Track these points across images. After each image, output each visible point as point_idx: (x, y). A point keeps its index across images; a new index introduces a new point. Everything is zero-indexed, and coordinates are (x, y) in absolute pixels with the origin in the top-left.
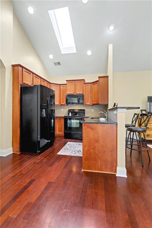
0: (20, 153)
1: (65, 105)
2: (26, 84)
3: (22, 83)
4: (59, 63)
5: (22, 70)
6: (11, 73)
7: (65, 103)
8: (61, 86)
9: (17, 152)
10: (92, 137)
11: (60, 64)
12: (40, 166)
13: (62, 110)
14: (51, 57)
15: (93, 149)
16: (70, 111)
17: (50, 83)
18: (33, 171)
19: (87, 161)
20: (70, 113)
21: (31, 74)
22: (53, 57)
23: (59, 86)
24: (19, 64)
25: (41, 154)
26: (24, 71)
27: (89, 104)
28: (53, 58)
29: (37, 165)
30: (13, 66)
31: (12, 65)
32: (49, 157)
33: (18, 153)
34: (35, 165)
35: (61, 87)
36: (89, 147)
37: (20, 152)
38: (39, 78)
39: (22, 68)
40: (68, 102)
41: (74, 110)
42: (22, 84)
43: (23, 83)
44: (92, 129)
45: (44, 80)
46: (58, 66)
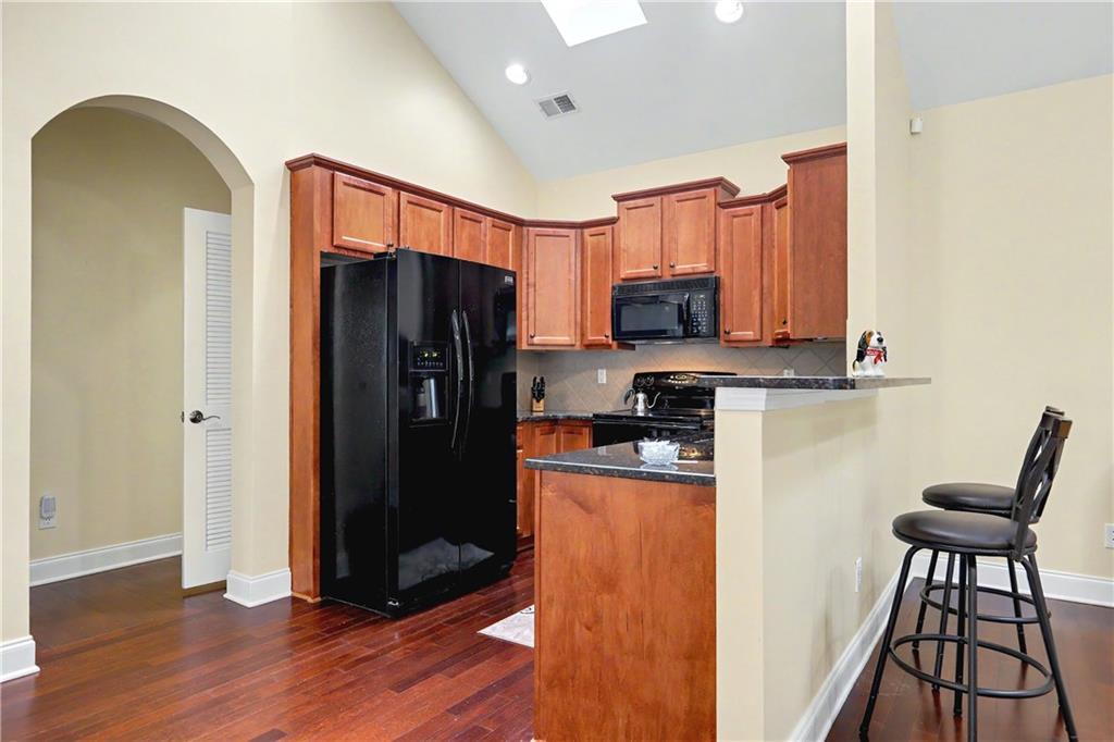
0: (319, 599)
1: (610, 346)
2: (355, 251)
3: (327, 249)
4: (565, 103)
5: (328, 179)
6: (281, 204)
7: (609, 333)
8: (587, 231)
9: (308, 593)
10: (582, 552)
11: (574, 108)
12: (352, 678)
13: (602, 376)
14: (516, 73)
15: (589, 628)
16: (643, 383)
17: (519, 223)
18: (306, 693)
19: (557, 690)
20: (641, 396)
21: (383, 195)
22: (527, 72)
23: (572, 232)
24: (313, 156)
25: (403, 622)
26: (339, 187)
27: (750, 334)
28: (530, 79)
29: (346, 670)
30: (294, 167)
31: (287, 164)
32: (433, 640)
33: (310, 600)
34: (335, 668)
35: (588, 239)
36: (565, 610)
37: (322, 595)
38: (436, 204)
39: (327, 173)
40: (623, 329)
41: (667, 375)
42: (332, 250)
43: (337, 247)
44: (581, 505)
45: (470, 214)
46: (564, 119)
